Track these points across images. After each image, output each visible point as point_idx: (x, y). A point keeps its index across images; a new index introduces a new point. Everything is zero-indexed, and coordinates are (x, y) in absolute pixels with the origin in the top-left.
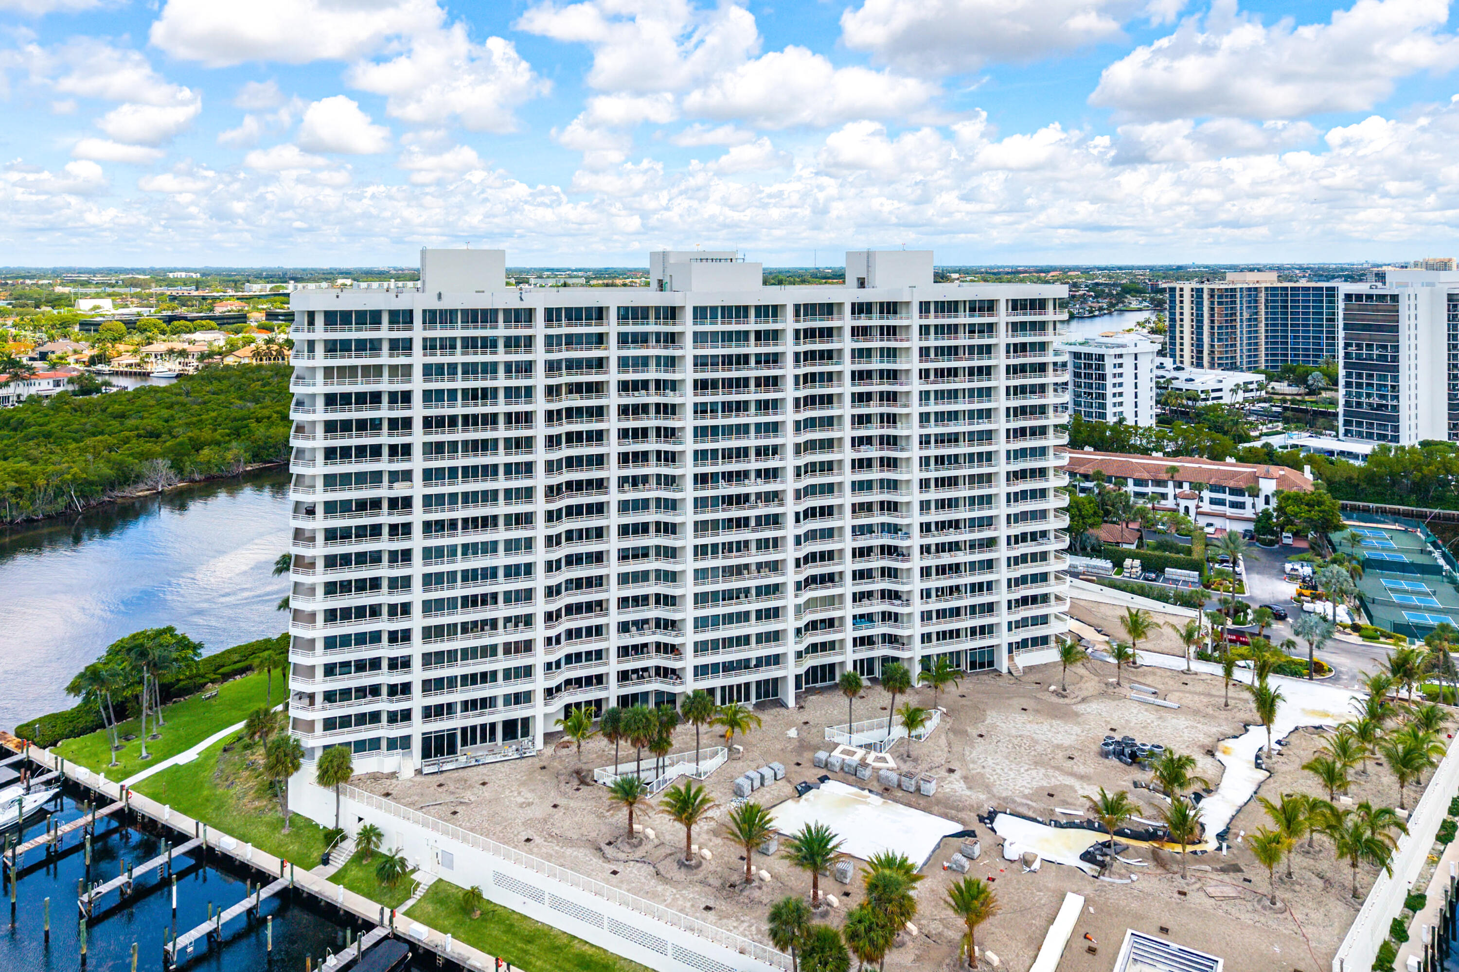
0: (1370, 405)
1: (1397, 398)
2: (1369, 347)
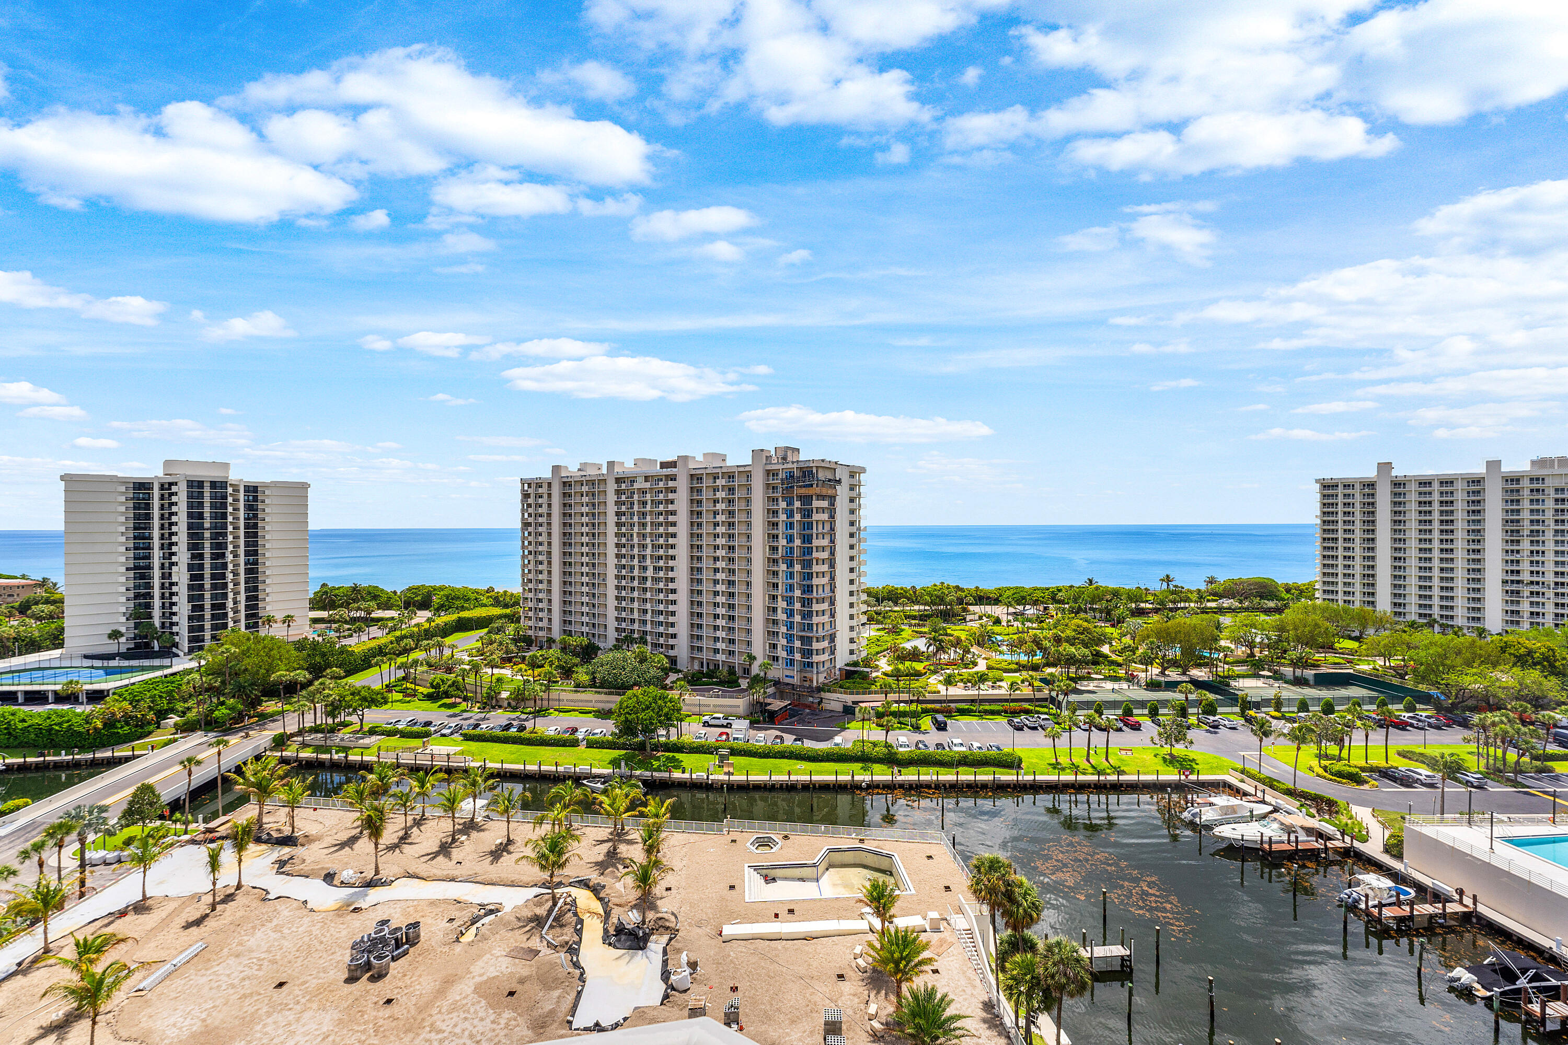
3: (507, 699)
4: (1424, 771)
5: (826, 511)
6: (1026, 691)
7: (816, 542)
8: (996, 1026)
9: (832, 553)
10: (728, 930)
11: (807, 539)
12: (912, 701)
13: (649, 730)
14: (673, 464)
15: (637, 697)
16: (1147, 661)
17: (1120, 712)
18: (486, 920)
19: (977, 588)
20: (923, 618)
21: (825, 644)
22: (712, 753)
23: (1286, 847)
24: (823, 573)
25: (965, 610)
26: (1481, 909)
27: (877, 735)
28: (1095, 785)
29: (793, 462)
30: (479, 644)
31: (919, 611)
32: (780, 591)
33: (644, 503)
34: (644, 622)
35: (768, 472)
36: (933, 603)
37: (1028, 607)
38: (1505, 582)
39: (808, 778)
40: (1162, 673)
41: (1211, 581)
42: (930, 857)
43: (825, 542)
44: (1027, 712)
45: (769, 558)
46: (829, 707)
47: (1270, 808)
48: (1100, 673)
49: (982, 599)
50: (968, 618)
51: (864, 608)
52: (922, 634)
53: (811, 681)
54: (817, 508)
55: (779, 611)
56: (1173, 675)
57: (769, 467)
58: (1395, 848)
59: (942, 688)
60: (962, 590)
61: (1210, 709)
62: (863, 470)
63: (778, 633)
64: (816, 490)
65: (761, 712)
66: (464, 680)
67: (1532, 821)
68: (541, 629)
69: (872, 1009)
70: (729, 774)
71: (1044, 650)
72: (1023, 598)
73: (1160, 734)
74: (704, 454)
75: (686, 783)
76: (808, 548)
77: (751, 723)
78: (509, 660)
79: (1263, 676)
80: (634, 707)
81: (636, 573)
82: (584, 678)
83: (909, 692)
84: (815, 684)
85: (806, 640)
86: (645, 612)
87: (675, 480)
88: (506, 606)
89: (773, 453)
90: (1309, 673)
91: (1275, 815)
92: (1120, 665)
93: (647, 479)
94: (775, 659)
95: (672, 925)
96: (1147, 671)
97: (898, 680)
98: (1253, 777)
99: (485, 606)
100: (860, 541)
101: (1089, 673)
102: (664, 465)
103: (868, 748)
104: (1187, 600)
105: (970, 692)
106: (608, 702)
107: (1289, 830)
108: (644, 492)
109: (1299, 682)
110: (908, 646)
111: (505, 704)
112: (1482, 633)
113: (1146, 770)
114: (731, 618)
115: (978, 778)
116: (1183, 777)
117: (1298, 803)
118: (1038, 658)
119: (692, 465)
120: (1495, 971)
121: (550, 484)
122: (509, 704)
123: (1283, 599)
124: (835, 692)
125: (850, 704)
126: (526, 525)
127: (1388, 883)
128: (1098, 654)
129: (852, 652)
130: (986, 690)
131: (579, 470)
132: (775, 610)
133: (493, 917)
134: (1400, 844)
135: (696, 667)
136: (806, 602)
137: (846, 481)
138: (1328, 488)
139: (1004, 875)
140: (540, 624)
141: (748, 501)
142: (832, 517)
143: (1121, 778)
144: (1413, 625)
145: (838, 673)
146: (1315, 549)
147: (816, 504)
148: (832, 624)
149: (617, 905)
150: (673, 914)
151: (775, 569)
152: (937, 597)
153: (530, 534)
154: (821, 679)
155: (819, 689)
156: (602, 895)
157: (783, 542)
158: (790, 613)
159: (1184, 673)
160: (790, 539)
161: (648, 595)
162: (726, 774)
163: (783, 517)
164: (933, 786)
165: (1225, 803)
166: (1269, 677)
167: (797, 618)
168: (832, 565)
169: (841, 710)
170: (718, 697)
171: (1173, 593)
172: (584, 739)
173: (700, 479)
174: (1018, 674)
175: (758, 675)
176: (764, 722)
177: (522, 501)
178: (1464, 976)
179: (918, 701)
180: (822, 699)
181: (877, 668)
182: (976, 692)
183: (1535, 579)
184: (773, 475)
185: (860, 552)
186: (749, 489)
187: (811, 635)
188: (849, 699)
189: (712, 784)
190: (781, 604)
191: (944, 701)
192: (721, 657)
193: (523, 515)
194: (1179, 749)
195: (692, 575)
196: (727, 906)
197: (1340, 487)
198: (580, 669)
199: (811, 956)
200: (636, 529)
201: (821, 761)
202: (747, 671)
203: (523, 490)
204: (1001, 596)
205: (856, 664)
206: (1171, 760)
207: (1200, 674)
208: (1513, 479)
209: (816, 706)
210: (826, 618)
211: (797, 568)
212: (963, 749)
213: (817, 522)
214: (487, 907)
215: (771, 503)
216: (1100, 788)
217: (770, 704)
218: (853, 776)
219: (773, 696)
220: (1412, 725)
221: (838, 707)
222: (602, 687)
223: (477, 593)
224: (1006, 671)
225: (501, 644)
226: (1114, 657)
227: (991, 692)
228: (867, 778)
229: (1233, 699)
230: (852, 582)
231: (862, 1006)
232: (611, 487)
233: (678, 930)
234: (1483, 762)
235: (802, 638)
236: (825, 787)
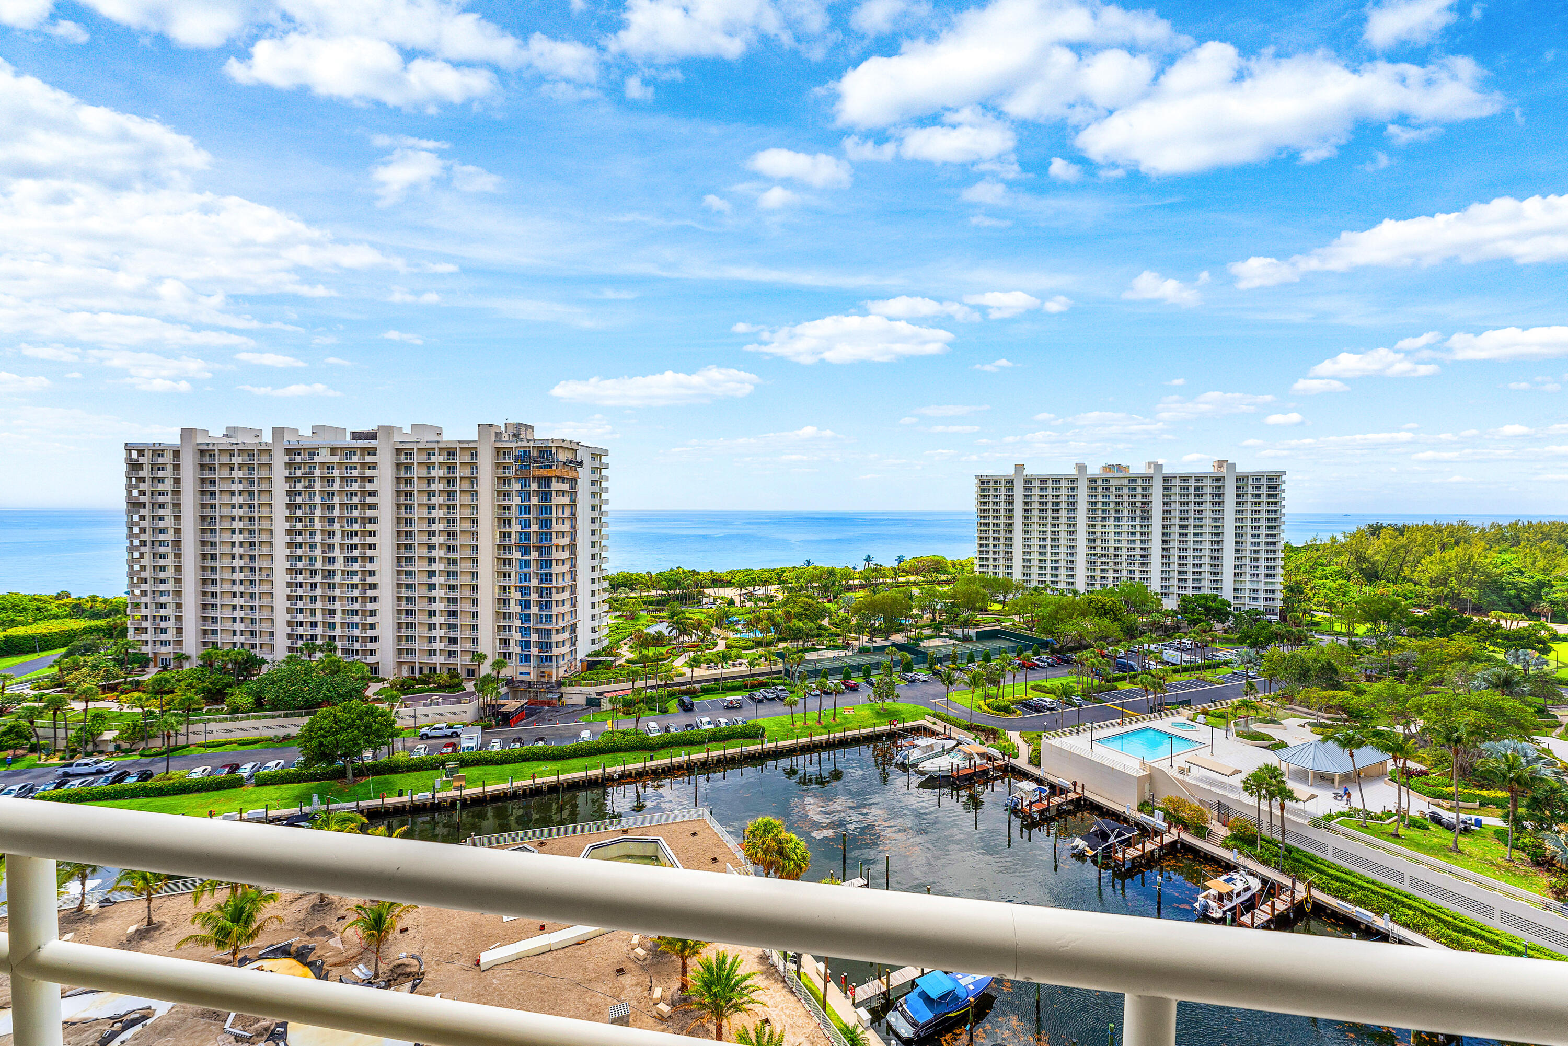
3: (115, 740)
4: (1049, 699)
5: (566, 494)
6: (763, 667)
7: (555, 528)
8: (772, 974)
9: (573, 539)
10: (486, 958)
11: (546, 524)
12: (659, 686)
13: (351, 752)
14: (372, 436)
15: (335, 716)
16: (859, 630)
17: (841, 676)
18: (128, 1034)
19: (712, 571)
20: (661, 603)
21: (566, 635)
22: (437, 768)
23: (968, 772)
24: (564, 560)
25: (701, 593)
26: (1086, 794)
27: (628, 724)
28: (826, 743)
29: (528, 441)
30: (56, 670)
31: (657, 596)
32: (513, 582)
33: (330, 481)
34: (332, 625)
35: (498, 450)
36: (670, 588)
37: (757, 588)
38: (1087, 555)
39: (555, 778)
40: (871, 640)
41: (900, 560)
42: (694, 834)
43: (566, 527)
44: (764, 685)
45: (499, 546)
46: (570, 702)
47: (955, 742)
48: (823, 644)
49: (717, 582)
50: (705, 600)
51: (606, 596)
52: (661, 620)
53: (550, 676)
54: (557, 491)
55: (512, 603)
56: (879, 642)
57: (499, 445)
58: (1035, 760)
59: (687, 671)
60: (698, 574)
61: (908, 668)
62: (606, 453)
63: (510, 627)
64: (556, 471)
65: (493, 715)
66: (32, 723)
67: (1110, 725)
68: (163, 643)
69: (657, 992)
70: (461, 788)
71: (776, 626)
72: (753, 579)
73: (875, 693)
74: (413, 426)
75: (404, 807)
76: (546, 534)
77: (484, 728)
78: (113, 689)
79: (942, 637)
80: (331, 727)
81: (319, 565)
82: (242, 698)
83: (655, 678)
84: (554, 679)
85: (546, 633)
86: (332, 612)
87: (374, 454)
88: (96, 615)
89: (503, 429)
90: (972, 632)
91: (960, 747)
92: (838, 635)
93: (333, 451)
94: (508, 655)
95: (415, 969)
96: (859, 639)
97: (645, 666)
98: (942, 719)
99: (56, 617)
100: (602, 526)
101: (813, 645)
102: (355, 436)
103: (618, 738)
104: (885, 576)
105: (713, 672)
106: (283, 726)
107: (969, 757)
108: (330, 467)
109: (967, 639)
110: (652, 631)
111: (111, 748)
112: (1075, 593)
113: (865, 724)
114: (452, 614)
115: (727, 752)
116: (893, 726)
117: (973, 736)
118: (771, 635)
119: (397, 438)
120: (1097, 835)
121: (177, 453)
122: (118, 748)
123: (950, 573)
124: (578, 684)
125: (594, 696)
126: (134, 505)
127: (1034, 786)
128: (820, 627)
129: (593, 642)
130: (729, 670)
131: (226, 436)
132: (506, 602)
133: (138, 1028)
134: (1038, 756)
135: (405, 672)
136: (545, 592)
137: (587, 463)
138: (984, 482)
139: (776, 835)
140: (163, 637)
141: (473, 481)
142: (573, 501)
143: (847, 734)
144: (1036, 589)
145: (578, 664)
146: (974, 531)
147: (555, 486)
148: (573, 613)
149: (335, 965)
150: (413, 957)
151: (507, 557)
152: (673, 581)
153: (142, 518)
154: (562, 673)
155: (560, 684)
156: (311, 958)
157: (516, 527)
158: (526, 605)
159: (887, 639)
160: (526, 524)
161: (337, 592)
162: (456, 788)
163: (516, 500)
164: (685, 766)
165: (925, 744)
166: (946, 637)
167: (534, 610)
168: (573, 553)
169: (584, 702)
170: (437, 704)
171: (874, 570)
172: (251, 777)
173: (409, 453)
174: (754, 651)
175: (488, 675)
176: (497, 725)
177: (128, 473)
178: (1080, 843)
179: (666, 685)
180: (562, 694)
181: (618, 656)
182: (720, 671)
183: (1103, 553)
184: (504, 454)
185: (601, 537)
186: (474, 467)
187: (550, 627)
188: (592, 690)
189: (440, 803)
190: (514, 595)
191: (690, 683)
192: (438, 659)
193: (130, 492)
194: (889, 704)
195: (399, 566)
196: (482, 932)
197: (992, 482)
198: (235, 690)
199: (586, 959)
200: (318, 512)
201: (568, 758)
202: (471, 673)
203: (129, 458)
204: (732, 578)
205: (597, 654)
206: (883, 714)
207: (898, 638)
208: (1093, 480)
209: (554, 702)
210: (567, 608)
211: (534, 555)
212: (712, 726)
213: (557, 505)
214: (125, 1018)
215: (502, 485)
216: (829, 746)
217: (504, 706)
218: (604, 770)
219: (507, 696)
220: (1038, 665)
221: (582, 700)
222: (275, 708)
223: (39, 600)
224: (744, 649)
225: (95, 667)
226: (833, 630)
227: (732, 669)
228: (619, 769)
229: (922, 657)
230: (593, 569)
231: (646, 994)
232: (279, 460)
233: (423, 974)
234: (1080, 686)
235: (540, 632)
236: (574, 786)
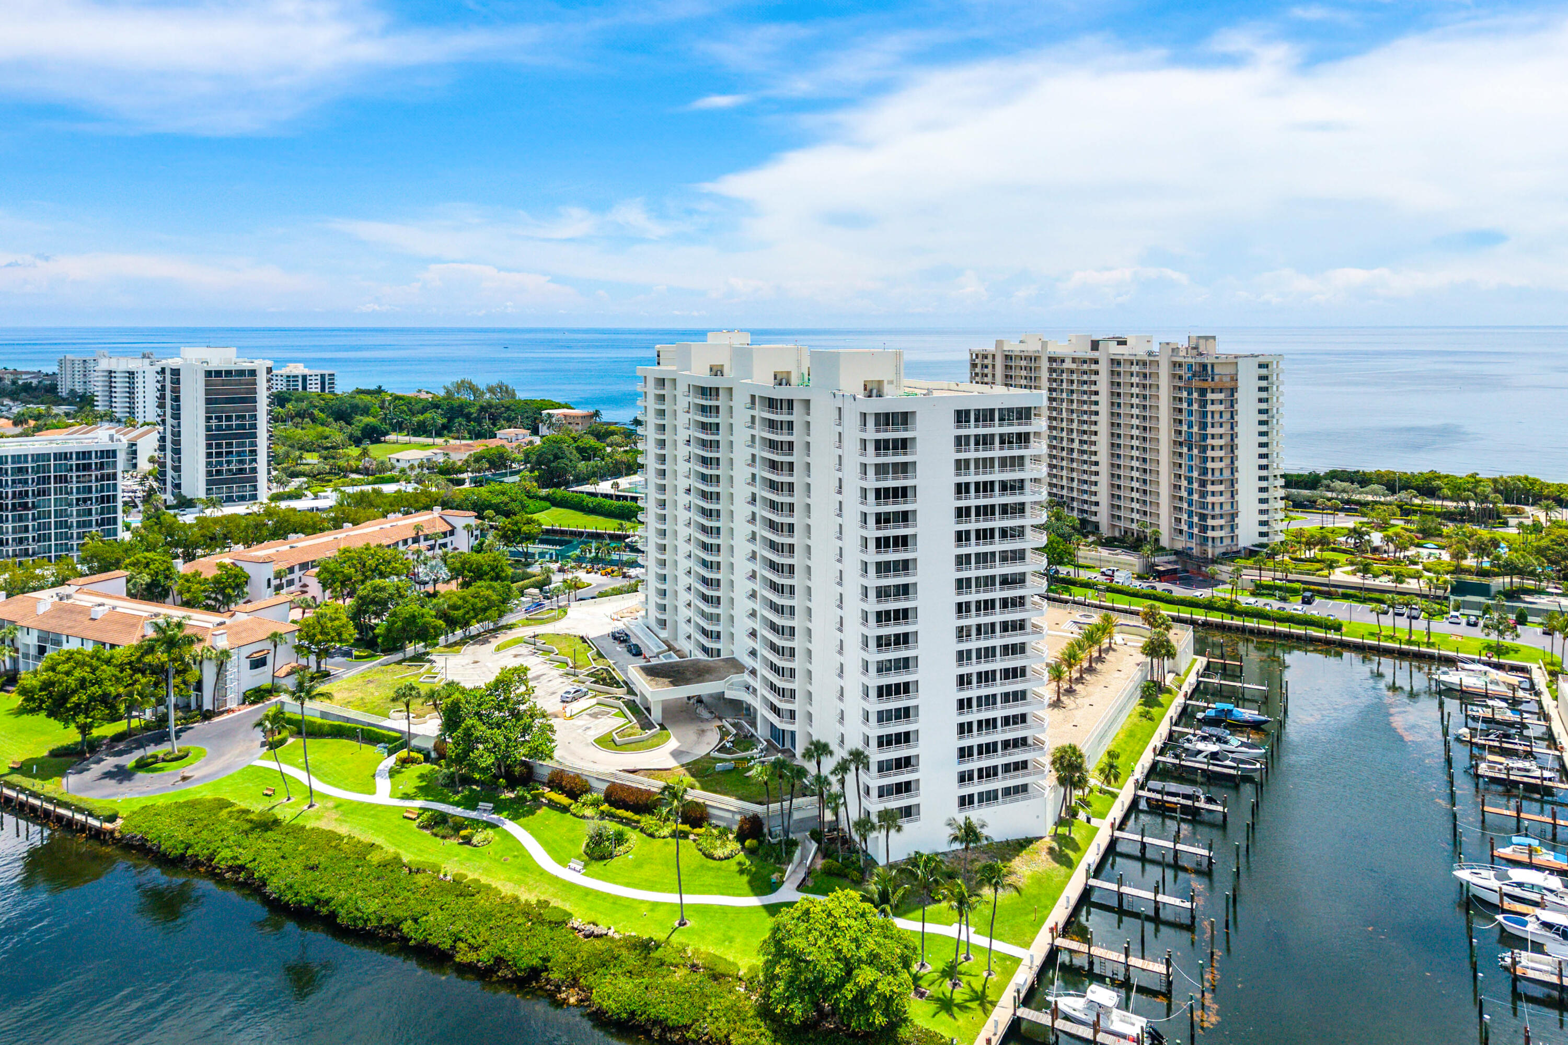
0: (230, 471)
1: (255, 460)
2: (229, 418)
5: (1223, 402)
7: (1211, 430)
9: (1233, 441)
11: (1203, 427)
21: (1224, 522)
22: (1094, 588)
24: (1221, 458)
29: (1193, 357)
32: (1182, 471)
33: (1072, 382)
34: (1072, 489)
35: (1174, 364)
45: (1174, 442)
53: (1208, 553)
54: (1211, 400)
55: (1182, 489)
57: (1174, 359)
63: (1181, 508)
64: (1210, 384)
65: (1152, 570)
70: (1101, 601)
76: (1203, 435)
84: (1210, 556)
85: (1204, 517)
86: (1072, 480)
87: (1097, 363)
89: (1178, 346)
93: (1074, 360)
94: (1179, 532)
103: (1215, 600)
108: (1072, 372)
114: (1144, 492)
115: (1293, 630)
116: (1484, 658)
119: (1110, 350)
121: (994, 356)
129: (1261, 534)
132: (1178, 488)
135: (1116, 533)
136: (1202, 483)
137: (1252, 372)
141: (1158, 388)
142: (1233, 408)
145: (1239, 550)
147: (1210, 396)
148: (1234, 504)
151: (1179, 451)
154: (1214, 552)
155: (1212, 562)
157: (1185, 427)
158: (1191, 492)
160: (1191, 425)
161: (1075, 465)
163: (1185, 405)
167: (1196, 497)
168: (1233, 452)
170: (1119, 555)
173: (1118, 364)
176: (1154, 579)
184: (1177, 367)
186: (1158, 376)
187: (1206, 512)
190: (1184, 483)
191: (1329, 585)
192: (1136, 526)
194: (1508, 641)
195: (1112, 450)
200: (1065, 404)
203: (972, 359)
205: (1264, 546)
206: (1494, 648)
210: (1225, 499)
211: (1196, 452)
213: (1212, 412)
215: (1177, 391)
217: (1158, 565)
221: (1226, 578)
230: (1262, 467)
232: (1045, 365)
235: (1199, 515)
